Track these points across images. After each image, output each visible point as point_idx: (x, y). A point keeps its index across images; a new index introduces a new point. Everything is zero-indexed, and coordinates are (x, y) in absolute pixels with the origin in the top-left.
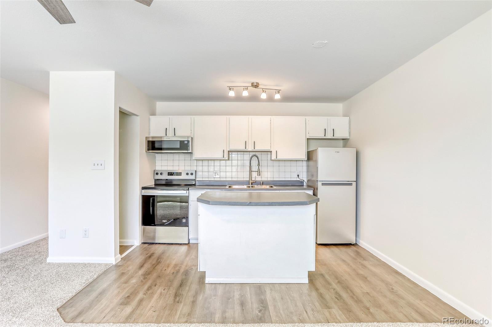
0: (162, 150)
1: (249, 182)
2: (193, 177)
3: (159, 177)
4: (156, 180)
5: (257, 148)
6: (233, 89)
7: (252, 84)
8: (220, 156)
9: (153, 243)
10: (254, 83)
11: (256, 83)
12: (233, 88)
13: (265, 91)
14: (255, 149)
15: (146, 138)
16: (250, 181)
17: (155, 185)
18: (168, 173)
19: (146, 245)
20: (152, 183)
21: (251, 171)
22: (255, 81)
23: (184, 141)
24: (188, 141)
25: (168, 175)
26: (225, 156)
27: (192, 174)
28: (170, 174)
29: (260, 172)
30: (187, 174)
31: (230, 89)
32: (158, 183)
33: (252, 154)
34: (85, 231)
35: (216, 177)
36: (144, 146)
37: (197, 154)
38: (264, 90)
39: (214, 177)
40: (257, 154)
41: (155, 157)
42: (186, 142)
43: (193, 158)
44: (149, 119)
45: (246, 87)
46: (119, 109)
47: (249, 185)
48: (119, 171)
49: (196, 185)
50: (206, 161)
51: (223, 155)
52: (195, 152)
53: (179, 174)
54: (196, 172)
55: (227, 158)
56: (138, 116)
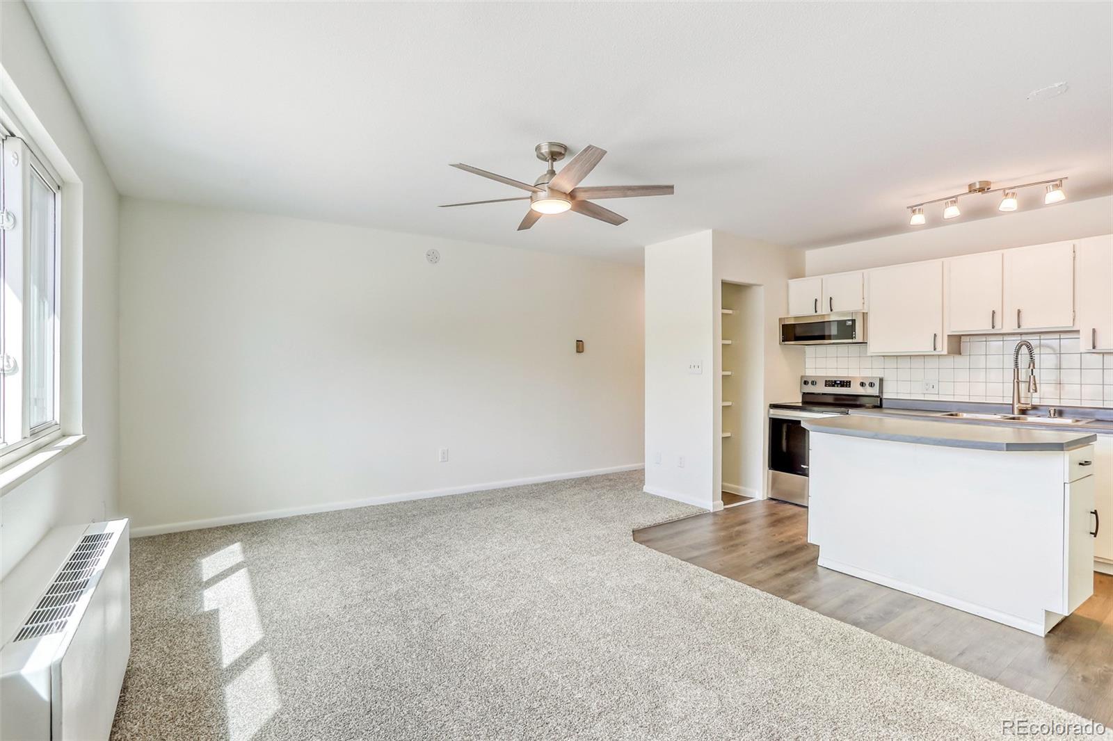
0: (824, 339)
1: (1013, 407)
2: (874, 391)
3: (810, 389)
4: (804, 394)
5: (1026, 326)
6: (919, 209)
7: (970, 186)
8: (927, 348)
9: (786, 502)
10: (975, 183)
11: (979, 182)
12: (919, 207)
13: (1013, 194)
14: (1022, 327)
15: (780, 319)
16: (1015, 404)
17: (804, 402)
18: (826, 381)
19: (774, 502)
20: (797, 400)
21: (1017, 382)
22: (977, 179)
23: (845, 321)
24: (853, 321)
25: (826, 386)
26: (939, 348)
27: (871, 385)
28: (830, 384)
29: (1035, 384)
30: (862, 384)
31: (914, 211)
32: (809, 399)
33: (1018, 339)
34: (681, 459)
35: (927, 392)
36: (777, 334)
37: (874, 347)
38: (1008, 191)
39: (925, 392)
40: (1025, 338)
41: (805, 352)
42: (850, 323)
43: (869, 354)
44: (788, 286)
45: (954, 199)
46: (722, 282)
47: (1013, 413)
48: (723, 376)
49: (884, 406)
50: (922, 360)
51: (935, 346)
52: (871, 341)
53: (845, 384)
54: (881, 380)
55: (945, 352)
56: (760, 285)
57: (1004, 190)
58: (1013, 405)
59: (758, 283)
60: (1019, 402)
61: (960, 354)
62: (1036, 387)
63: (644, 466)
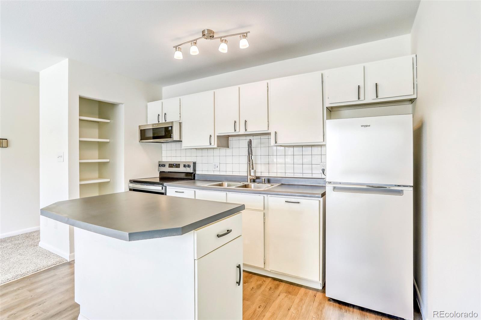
2: (190, 170)
3: (167, 169)
5: (250, 130)
6: (179, 48)
7: (203, 33)
8: (206, 144)
10: (205, 30)
11: (207, 30)
12: (179, 46)
13: (226, 40)
14: (247, 131)
15: (140, 126)
17: (160, 177)
18: (169, 164)
22: (205, 27)
23: (168, 127)
24: (171, 126)
25: (169, 167)
26: (213, 144)
27: (189, 166)
28: (171, 166)
30: (185, 166)
32: (162, 175)
35: (215, 170)
37: (186, 143)
38: (222, 39)
39: (214, 170)
41: (162, 147)
42: (171, 128)
43: (183, 148)
44: (147, 107)
45: (195, 41)
46: (79, 97)
47: (248, 182)
48: (80, 163)
49: (196, 178)
50: (206, 151)
51: (210, 142)
52: (183, 139)
53: (178, 166)
54: (195, 164)
55: (216, 146)
56: (122, 104)
57: (221, 38)
58: (247, 176)
59: (122, 102)
60: (250, 175)
61: (228, 147)
62: (253, 166)
63: (40, 228)
